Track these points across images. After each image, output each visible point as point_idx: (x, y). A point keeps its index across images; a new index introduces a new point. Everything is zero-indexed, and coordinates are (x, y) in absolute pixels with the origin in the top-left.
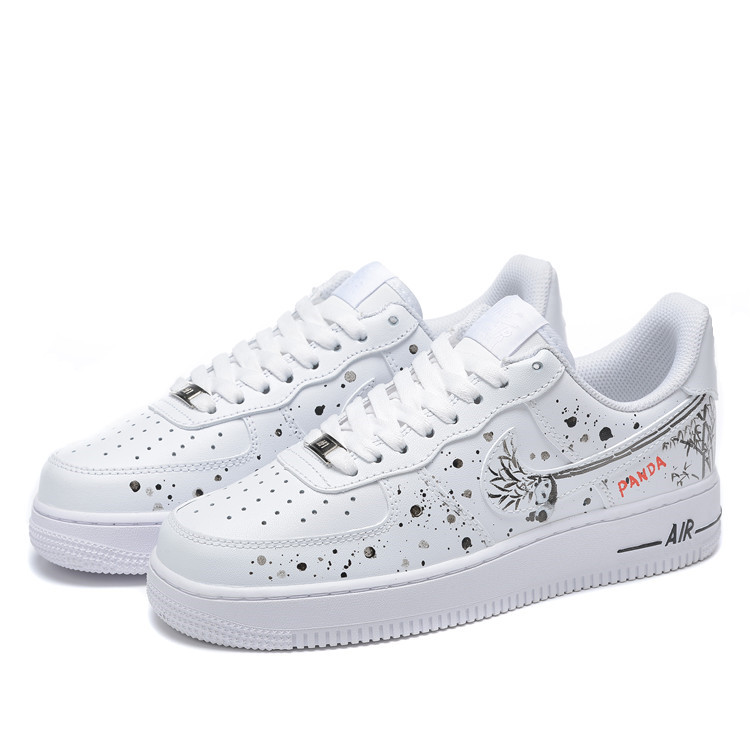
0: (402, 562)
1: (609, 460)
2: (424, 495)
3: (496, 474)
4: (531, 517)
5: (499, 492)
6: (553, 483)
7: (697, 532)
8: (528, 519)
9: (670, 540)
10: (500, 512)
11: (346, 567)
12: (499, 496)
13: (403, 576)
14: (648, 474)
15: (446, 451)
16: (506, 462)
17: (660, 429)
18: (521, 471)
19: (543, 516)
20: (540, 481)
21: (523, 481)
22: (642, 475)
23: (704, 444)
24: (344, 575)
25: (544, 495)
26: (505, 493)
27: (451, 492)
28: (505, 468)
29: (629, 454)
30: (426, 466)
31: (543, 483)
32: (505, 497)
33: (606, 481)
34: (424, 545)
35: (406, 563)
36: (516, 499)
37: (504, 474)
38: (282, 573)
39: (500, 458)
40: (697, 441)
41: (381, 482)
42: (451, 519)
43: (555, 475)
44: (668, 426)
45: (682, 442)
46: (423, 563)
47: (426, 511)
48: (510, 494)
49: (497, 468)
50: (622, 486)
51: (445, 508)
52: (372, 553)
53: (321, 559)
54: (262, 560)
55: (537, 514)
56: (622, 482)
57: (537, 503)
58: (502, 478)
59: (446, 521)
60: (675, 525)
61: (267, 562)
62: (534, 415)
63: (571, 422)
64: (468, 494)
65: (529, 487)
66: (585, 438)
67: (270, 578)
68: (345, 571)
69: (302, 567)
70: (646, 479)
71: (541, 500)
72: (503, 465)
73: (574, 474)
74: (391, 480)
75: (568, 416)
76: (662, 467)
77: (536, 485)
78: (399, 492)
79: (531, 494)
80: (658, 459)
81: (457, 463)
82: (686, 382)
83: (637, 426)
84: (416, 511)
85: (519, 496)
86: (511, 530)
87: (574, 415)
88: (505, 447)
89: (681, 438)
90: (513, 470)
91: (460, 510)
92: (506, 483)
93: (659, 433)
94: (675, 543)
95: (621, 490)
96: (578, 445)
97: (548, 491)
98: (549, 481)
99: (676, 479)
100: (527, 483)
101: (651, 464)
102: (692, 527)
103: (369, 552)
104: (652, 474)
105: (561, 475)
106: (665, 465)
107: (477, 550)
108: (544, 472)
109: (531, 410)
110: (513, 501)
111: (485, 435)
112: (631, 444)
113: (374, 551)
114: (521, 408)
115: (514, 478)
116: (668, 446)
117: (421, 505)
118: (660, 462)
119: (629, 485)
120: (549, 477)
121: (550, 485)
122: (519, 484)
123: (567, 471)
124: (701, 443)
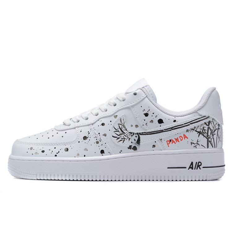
0: (77, 154)
1: (162, 131)
2: (89, 133)
3: (116, 130)
4: (130, 147)
5: (117, 136)
6: (139, 136)
7: (203, 167)
8: (128, 148)
9: (190, 168)
10: (116, 143)
11: (57, 153)
12: (117, 137)
13: (77, 158)
14: (179, 140)
15: (100, 120)
16: (121, 126)
17: (185, 124)
18: (126, 130)
19: (135, 148)
20: (134, 134)
21: (127, 134)
22: (177, 140)
23: (208, 135)
24: (56, 156)
25: (135, 140)
26: (119, 137)
27: (99, 134)
28: (120, 128)
29: (171, 130)
30: (92, 124)
31: (135, 136)
32: (119, 138)
33: (161, 139)
34: (86, 150)
35: (78, 155)
36: (123, 140)
37: (119, 130)
38: (36, 153)
39: (118, 124)
40: (204, 133)
41: (76, 128)
42: (97, 143)
43: (140, 134)
44: (189, 124)
45: (196, 131)
46: (85, 156)
47: (89, 139)
48: (121, 137)
49: (117, 127)
50: (168, 142)
51: (96, 138)
52: (67, 150)
53: (50, 150)
54: (31, 149)
55: (132, 147)
56: (168, 141)
57: (132, 142)
58: (118, 131)
59: (95, 143)
60: (192, 163)
61: (33, 149)
62: (133, 111)
63: (146, 115)
64: (105, 135)
65: (129, 136)
66: (152, 121)
67: (32, 154)
68: (57, 154)
69: (43, 151)
70: (179, 142)
71: (133, 141)
72: (119, 127)
73: (147, 134)
74: (80, 128)
75: (145, 112)
76: (186, 138)
77: (132, 136)
78: (81, 131)
79: (129, 139)
80: (184, 135)
81: (103, 124)
82: (199, 109)
83: (175, 121)
84: (85, 138)
85: (125, 138)
86: (121, 151)
87: (148, 112)
88: (121, 120)
89: (195, 129)
90: (123, 129)
91: (101, 140)
92: (120, 133)
93: (184, 125)
94: (192, 169)
95: (168, 144)
96: (149, 123)
97: (137, 139)
98: (137, 135)
99: (193, 145)
100: (128, 135)
101: (181, 136)
102: (201, 165)
103: (66, 149)
104: (181, 140)
105: (142, 134)
106: (187, 138)
107: (106, 155)
108: (136, 132)
109: (132, 109)
110: (122, 140)
111: (114, 116)
112: (171, 127)
113: (68, 149)
114: (128, 108)
115: (123, 132)
116: (189, 131)
117: (87, 136)
118: (185, 137)
119: (171, 143)
120: (137, 134)
121: (137, 136)
122: (125, 134)
123: (144, 133)
124: (206, 134)
